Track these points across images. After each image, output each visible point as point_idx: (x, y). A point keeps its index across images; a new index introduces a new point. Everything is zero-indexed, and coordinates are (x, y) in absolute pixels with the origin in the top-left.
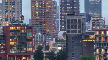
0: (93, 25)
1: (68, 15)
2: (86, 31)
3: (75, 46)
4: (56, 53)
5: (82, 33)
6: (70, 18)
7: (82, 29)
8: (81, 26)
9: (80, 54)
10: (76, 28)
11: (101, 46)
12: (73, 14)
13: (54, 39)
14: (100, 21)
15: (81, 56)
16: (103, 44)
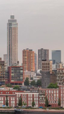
0: (56, 66)
1: (43, 60)
2: (53, 69)
3: (47, 78)
4: (36, 81)
5: (50, 70)
6: (44, 62)
7: (50, 68)
8: (50, 67)
9: (49, 82)
10: (47, 68)
11: (61, 78)
12: (45, 60)
13: (35, 74)
14: (60, 64)
15: (50, 83)
16: (61, 77)
